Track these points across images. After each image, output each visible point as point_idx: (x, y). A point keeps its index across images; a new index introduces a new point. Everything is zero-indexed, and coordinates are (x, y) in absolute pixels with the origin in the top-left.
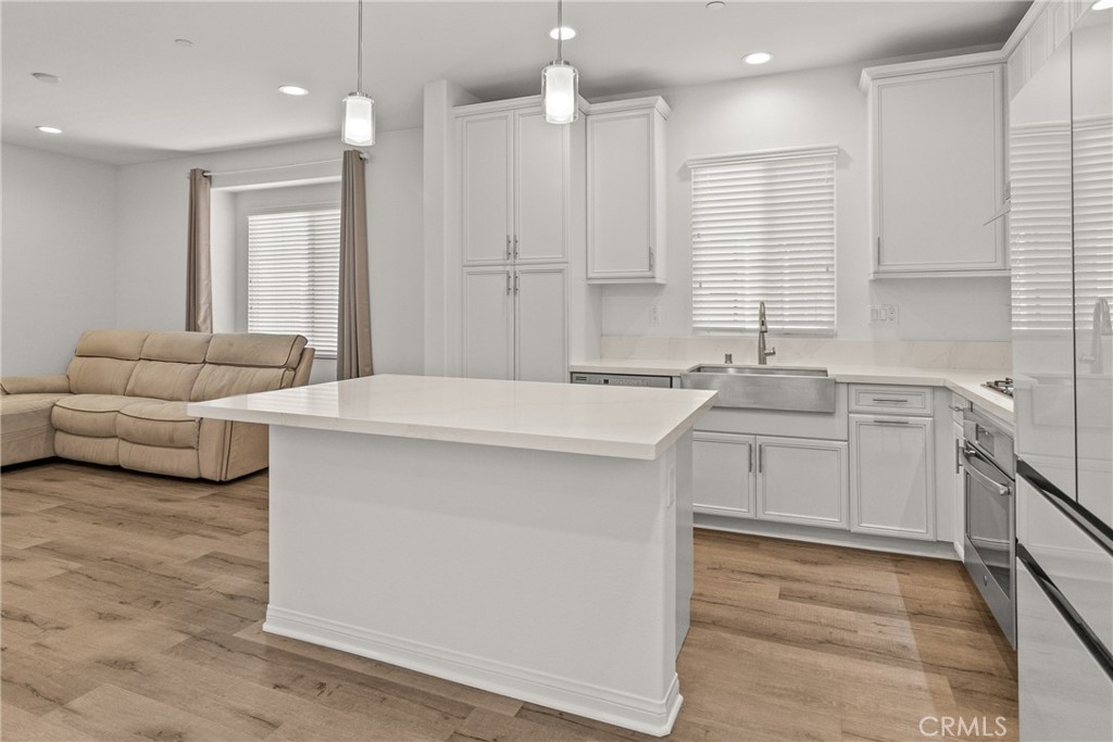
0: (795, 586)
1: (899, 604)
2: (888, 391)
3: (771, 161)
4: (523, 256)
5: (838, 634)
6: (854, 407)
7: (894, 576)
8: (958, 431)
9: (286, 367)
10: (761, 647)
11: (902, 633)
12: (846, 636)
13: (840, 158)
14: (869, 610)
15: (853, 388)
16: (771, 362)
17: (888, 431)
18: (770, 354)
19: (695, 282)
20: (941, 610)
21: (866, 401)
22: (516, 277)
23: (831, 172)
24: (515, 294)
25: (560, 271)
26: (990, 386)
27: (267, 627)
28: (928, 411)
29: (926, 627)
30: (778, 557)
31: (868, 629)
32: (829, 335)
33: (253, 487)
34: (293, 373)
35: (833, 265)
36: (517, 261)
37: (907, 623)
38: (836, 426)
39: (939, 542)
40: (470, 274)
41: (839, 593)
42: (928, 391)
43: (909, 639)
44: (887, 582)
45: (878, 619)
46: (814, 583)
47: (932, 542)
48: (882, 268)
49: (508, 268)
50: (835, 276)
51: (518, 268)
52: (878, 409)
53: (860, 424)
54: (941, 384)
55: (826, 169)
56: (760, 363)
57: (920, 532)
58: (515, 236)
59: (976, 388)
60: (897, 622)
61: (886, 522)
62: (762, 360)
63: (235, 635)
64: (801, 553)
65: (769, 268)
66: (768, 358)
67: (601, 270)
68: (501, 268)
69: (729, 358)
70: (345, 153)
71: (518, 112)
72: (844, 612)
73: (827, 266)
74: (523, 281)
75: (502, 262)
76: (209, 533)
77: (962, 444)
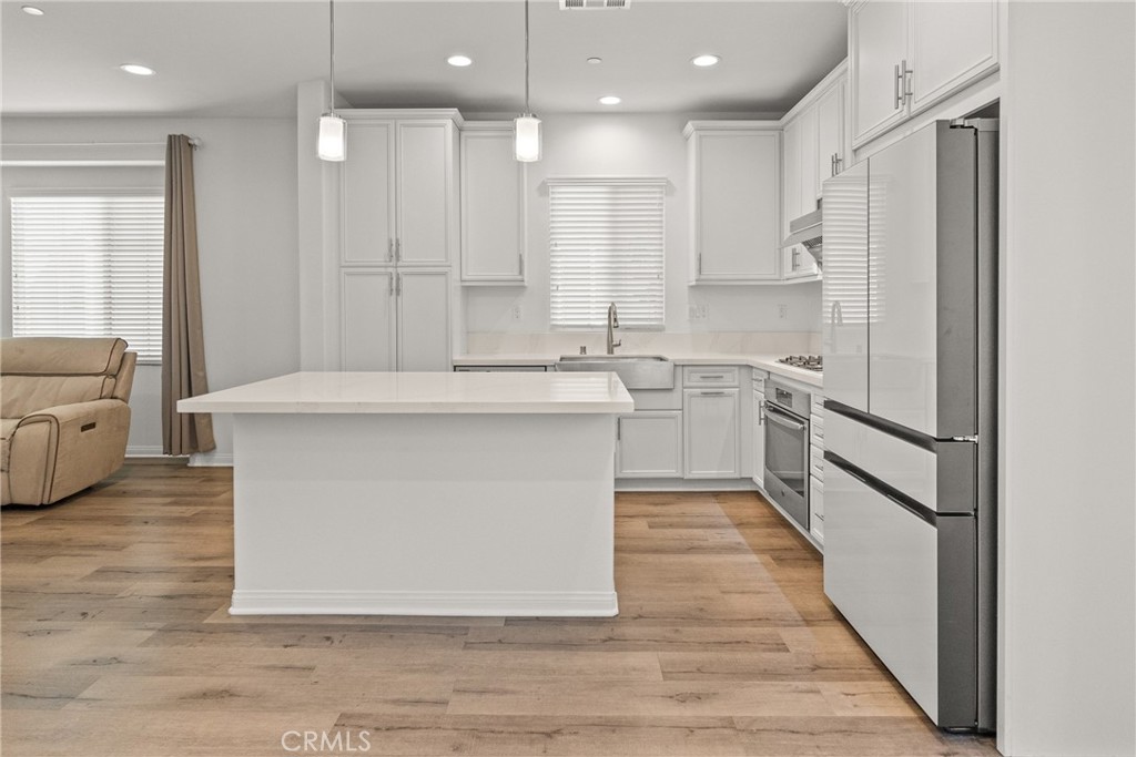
0: (657, 519)
1: (726, 521)
2: (711, 370)
3: (616, 186)
4: (406, 258)
5: (696, 543)
6: (687, 383)
7: (717, 505)
8: (760, 395)
9: (106, 373)
10: (651, 558)
11: (734, 536)
12: (701, 543)
13: (667, 187)
14: (710, 526)
15: (686, 369)
16: (617, 352)
17: (709, 400)
18: (616, 346)
19: (553, 285)
20: (752, 520)
21: (694, 379)
22: (398, 279)
23: (661, 198)
24: (398, 294)
25: (444, 274)
26: (782, 361)
27: (233, 611)
28: (736, 384)
29: (747, 531)
30: (638, 504)
31: (713, 537)
32: (659, 329)
33: (86, 507)
34: (114, 380)
35: (661, 273)
36: (400, 263)
37: (736, 531)
38: (674, 399)
39: (742, 479)
40: (349, 274)
41: (687, 520)
42: (736, 368)
43: (740, 539)
44: (715, 509)
45: (718, 531)
46: (669, 516)
47: (736, 479)
48: (702, 277)
49: (390, 270)
50: (663, 282)
51: (400, 270)
52: (703, 384)
53: (691, 396)
54: (745, 363)
55: (658, 196)
56: (609, 353)
57: (730, 473)
58: (397, 240)
59: (772, 363)
60: (730, 531)
61: (708, 468)
62: (610, 351)
63: (205, 622)
64: (651, 499)
65: (615, 275)
66: (615, 349)
67: (474, 273)
68: (383, 270)
69: (583, 349)
70: (170, 137)
71: (400, 122)
72: (695, 530)
73: (659, 274)
74: (405, 281)
75: (383, 264)
76: (78, 552)
77: (763, 404)
